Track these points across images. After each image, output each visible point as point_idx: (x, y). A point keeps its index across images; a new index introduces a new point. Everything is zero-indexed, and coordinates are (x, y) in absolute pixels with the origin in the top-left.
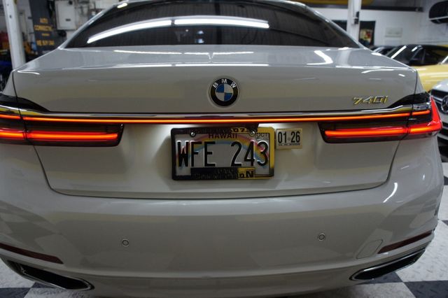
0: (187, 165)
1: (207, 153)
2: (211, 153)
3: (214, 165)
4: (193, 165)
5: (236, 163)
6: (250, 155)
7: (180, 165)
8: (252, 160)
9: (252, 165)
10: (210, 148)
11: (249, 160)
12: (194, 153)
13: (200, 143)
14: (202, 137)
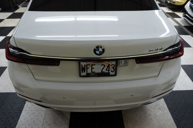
0: (85, 72)
1: (92, 68)
2: (94, 68)
3: (95, 72)
4: (87, 72)
5: (103, 71)
6: (108, 68)
7: (82, 72)
8: (109, 70)
9: (109, 72)
10: (93, 67)
11: (108, 70)
12: (87, 68)
13: (90, 65)
14: (90, 63)
